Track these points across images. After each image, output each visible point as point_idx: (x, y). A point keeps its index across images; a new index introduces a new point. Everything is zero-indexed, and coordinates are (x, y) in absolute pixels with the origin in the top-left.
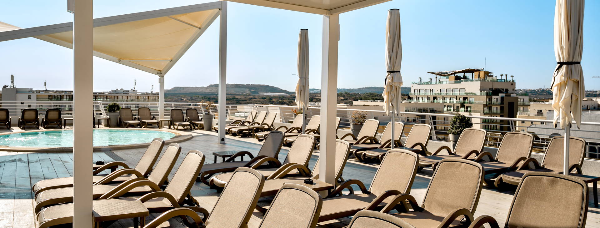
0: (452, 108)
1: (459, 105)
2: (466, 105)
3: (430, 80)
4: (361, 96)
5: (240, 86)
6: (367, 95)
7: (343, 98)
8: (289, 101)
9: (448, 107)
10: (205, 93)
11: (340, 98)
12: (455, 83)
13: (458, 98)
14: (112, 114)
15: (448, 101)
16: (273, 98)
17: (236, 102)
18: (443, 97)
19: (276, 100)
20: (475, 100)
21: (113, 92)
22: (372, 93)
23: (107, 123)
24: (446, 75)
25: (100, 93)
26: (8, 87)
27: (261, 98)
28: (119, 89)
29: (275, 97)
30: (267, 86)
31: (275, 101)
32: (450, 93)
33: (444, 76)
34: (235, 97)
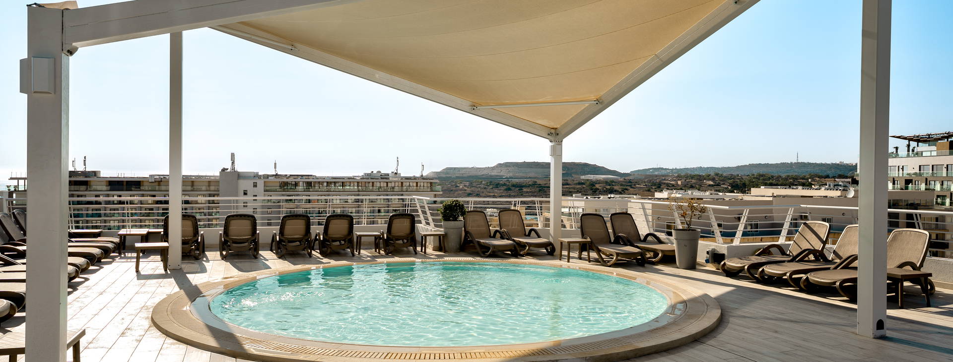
0: (948, 200)
3: (895, 149)
4: (743, 179)
5: (542, 165)
6: (754, 178)
7: (711, 183)
8: (622, 187)
9: (939, 199)
10: (491, 176)
11: (707, 182)
12: (950, 153)
14: (452, 224)
15: (938, 187)
16: (596, 183)
17: (538, 189)
18: (926, 179)
19: (600, 186)
21: (367, 177)
22: (761, 173)
23: (437, 244)
24: (929, 141)
25: (349, 178)
26: (228, 171)
27: (576, 184)
28: (375, 172)
29: (598, 182)
30: (586, 165)
31: (600, 188)
32: (942, 173)
33: (925, 141)
34: (536, 182)
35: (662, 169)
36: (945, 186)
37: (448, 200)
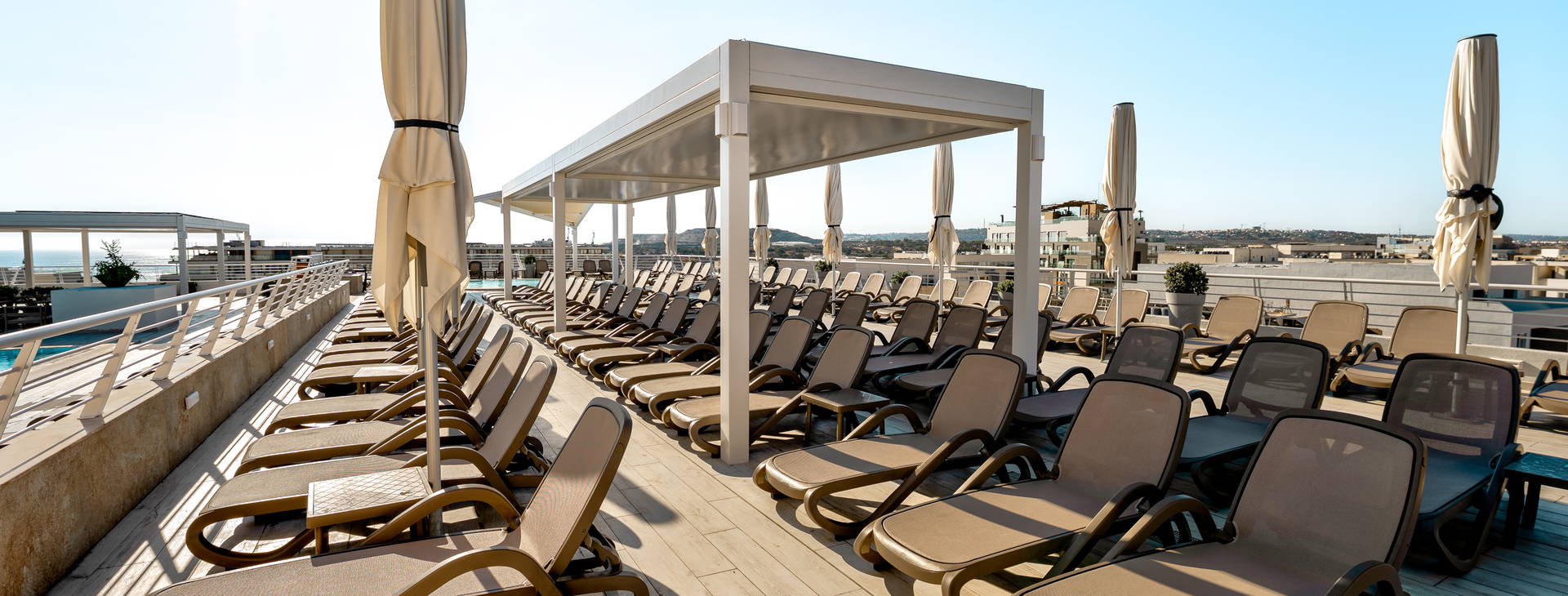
0: (1047, 262)
1: (1057, 257)
2: (1067, 257)
12: (1054, 223)
13: (1055, 248)
16: (787, 250)
20: (1080, 249)
25: (520, 246)
29: (789, 248)
31: (789, 254)
35: (856, 235)
36: (1046, 250)
37: (527, 255)
